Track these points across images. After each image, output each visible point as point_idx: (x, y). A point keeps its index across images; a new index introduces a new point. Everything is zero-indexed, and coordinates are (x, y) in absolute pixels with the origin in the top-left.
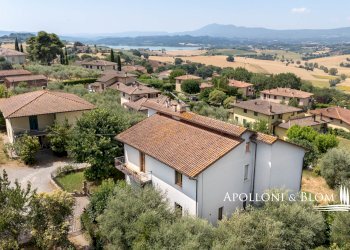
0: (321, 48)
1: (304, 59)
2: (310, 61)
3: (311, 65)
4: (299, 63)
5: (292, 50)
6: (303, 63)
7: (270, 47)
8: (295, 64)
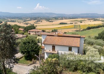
0: (27, 18)
1: (24, 22)
2: (26, 22)
3: (27, 23)
4: (23, 23)
5: (20, 19)
6: (24, 23)
7: (13, 18)
8: (22, 23)
